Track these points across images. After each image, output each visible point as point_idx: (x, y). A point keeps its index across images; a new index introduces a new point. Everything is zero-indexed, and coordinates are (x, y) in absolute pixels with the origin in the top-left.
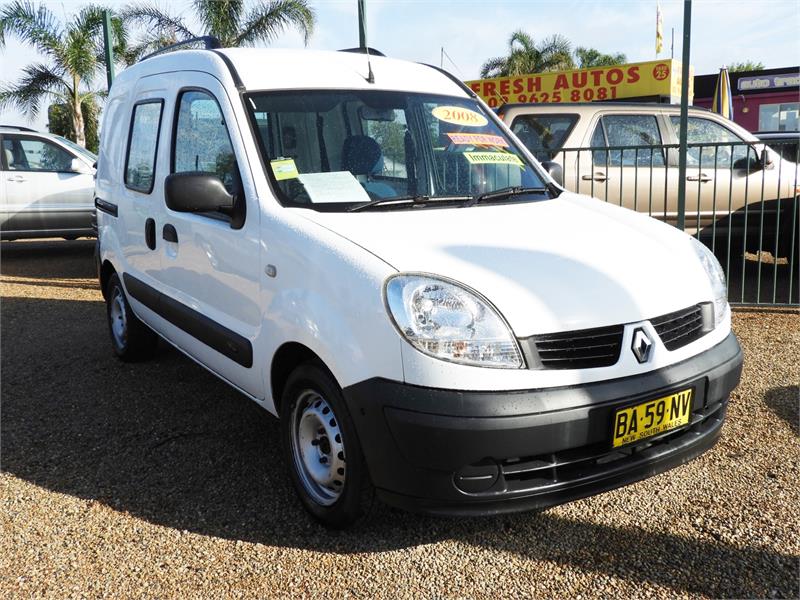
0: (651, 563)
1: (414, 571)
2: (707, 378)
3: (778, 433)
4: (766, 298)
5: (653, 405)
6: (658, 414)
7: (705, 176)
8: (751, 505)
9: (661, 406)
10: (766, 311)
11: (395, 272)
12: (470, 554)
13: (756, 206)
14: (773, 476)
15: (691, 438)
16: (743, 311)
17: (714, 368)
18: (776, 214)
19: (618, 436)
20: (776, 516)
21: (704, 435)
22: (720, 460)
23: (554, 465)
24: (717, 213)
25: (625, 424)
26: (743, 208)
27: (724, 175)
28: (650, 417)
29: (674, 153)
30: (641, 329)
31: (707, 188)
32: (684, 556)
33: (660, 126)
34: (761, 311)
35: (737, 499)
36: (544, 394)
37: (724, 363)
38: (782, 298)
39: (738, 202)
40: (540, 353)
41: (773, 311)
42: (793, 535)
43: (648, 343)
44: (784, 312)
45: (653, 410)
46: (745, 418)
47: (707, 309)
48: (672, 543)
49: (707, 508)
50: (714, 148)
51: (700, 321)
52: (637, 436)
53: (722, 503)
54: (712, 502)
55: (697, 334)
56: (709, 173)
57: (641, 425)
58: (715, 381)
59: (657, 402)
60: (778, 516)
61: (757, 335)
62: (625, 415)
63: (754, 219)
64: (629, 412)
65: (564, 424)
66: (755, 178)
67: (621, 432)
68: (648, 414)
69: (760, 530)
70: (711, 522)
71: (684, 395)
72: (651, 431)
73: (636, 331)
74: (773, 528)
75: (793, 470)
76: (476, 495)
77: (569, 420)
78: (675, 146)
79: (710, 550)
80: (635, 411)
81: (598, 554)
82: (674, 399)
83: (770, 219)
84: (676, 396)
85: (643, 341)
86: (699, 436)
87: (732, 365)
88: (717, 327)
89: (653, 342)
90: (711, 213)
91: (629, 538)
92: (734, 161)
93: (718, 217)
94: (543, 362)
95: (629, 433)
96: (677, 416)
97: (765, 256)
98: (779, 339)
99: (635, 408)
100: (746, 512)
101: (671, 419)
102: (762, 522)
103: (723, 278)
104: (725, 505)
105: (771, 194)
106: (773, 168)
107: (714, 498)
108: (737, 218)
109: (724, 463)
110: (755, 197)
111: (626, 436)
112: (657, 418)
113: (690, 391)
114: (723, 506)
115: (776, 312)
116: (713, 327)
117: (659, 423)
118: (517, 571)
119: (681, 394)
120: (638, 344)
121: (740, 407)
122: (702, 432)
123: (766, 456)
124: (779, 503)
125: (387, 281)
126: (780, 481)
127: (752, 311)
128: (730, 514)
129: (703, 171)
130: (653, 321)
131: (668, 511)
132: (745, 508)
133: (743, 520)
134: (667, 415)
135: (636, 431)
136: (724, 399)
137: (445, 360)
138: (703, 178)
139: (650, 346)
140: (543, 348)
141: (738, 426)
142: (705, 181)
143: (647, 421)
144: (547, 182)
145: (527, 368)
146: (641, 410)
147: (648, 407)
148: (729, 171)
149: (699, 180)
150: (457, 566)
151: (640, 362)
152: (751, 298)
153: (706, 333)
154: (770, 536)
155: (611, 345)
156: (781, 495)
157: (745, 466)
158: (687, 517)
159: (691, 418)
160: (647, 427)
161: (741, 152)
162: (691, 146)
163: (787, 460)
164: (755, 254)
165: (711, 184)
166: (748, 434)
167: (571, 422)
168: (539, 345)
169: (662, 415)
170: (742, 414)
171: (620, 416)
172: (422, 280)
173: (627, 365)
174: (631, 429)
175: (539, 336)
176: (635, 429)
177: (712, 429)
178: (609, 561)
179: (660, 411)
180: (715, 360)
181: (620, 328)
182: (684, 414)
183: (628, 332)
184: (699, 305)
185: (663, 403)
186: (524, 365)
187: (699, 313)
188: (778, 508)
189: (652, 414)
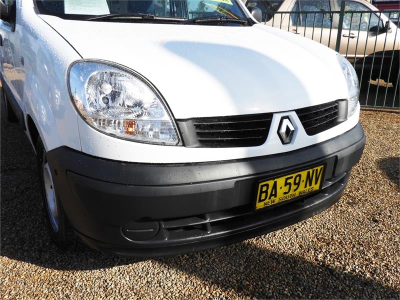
0: (279, 293)
1: (102, 290)
2: (336, 157)
3: (381, 188)
4: (380, 103)
5: (292, 177)
6: (295, 184)
7: (353, 34)
8: (359, 244)
9: (298, 178)
10: (379, 111)
11: (79, 58)
12: (148, 276)
13: (380, 53)
14: (376, 221)
15: (321, 198)
16: (366, 110)
17: (343, 149)
18: (391, 58)
19: (260, 201)
20: (376, 255)
21: (330, 196)
22: (341, 206)
23: (208, 221)
24: (357, 56)
25: (266, 192)
26: (373, 54)
27: (363, 35)
28: (288, 186)
29: (336, 17)
30: (287, 117)
31: (353, 42)
32: (304, 289)
33: (331, 6)
34: (376, 111)
35: (350, 239)
36: (197, 167)
37: (350, 146)
38: (389, 104)
39: (370, 50)
40: (198, 133)
41: (382, 111)
42: (388, 274)
43: (292, 128)
44: (388, 112)
45: (291, 181)
46: (361, 176)
47: (343, 104)
48: (298, 276)
49: (328, 244)
50: (359, 15)
51: (336, 114)
52: (277, 200)
53: (339, 241)
54: (332, 239)
55: (333, 123)
56: (355, 33)
57: (280, 192)
58: (343, 158)
59: (294, 175)
60: (377, 255)
61: (372, 124)
62: (267, 185)
63: (378, 60)
64: (271, 183)
65: (212, 192)
66: (381, 37)
67: (263, 197)
68: (286, 184)
69: (364, 268)
70: (329, 257)
71: (317, 170)
72: (289, 197)
73: (283, 118)
74: (373, 266)
75: (390, 216)
76: (141, 242)
77: (216, 189)
78: (338, 12)
79: (324, 283)
80: (275, 183)
81: (241, 283)
82: (309, 173)
83: (387, 61)
84: (311, 171)
85: (287, 127)
86: (328, 196)
87: (357, 147)
88: (349, 118)
89: (296, 128)
90: (354, 56)
91: (268, 268)
92: (370, 27)
93: (358, 58)
94: (200, 141)
95: (270, 198)
96: (310, 185)
97: (381, 82)
98: (385, 127)
99: (276, 180)
100: (355, 249)
101: (306, 187)
102: (366, 260)
103: (357, 82)
104: (341, 243)
105: (389, 47)
106: (391, 32)
107: (334, 236)
108: (369, 59)
109: (344, 208)
110: (380, 48)
111: (267, 200)
112: (293, 187)
113: (322, 166)
114: (340, 243)
115: (384, 111)
116: (346, 118)
117: (295, 190)
118: (177, 295)
119: (315, 169)
120: (283, 130)
121: (359, 168)
122: (330, 193)
123: (372, 204)
124: (379, 244)
125: (72, 65)
126: (380, 225)
127: (371, 110)
128: (344, 251)
129: (352, 32)
130: (298, 111)
131: (300, 246)
132: (354, 246)
133: (352, 257)
134: (302, 185)
135: (276, 196)
136: (348, 171)
137: (111, 135)
138: (351, 35)
139: (293, 131)
140: (201, 129)
141: (356, 181)
142: (353, 37)
143: (286, 189)
144: (248, 17)
145: (184, 145)
146: (281, 181)
147: (287, 179)
148: (367, 32)
149: (349, 37)
150: (135, 287)
151: (283, 143)
152: (371, 103)
153: (340, 123)
154: (371, 273)
155: (261, 129)
156: (381, 237)
157: (357, 212)
158: (313, 252)
159: (321, 186)
160: (285, 193)
161: (375, 22)
162: (346, 12)
163: (386, 209)
164: (375, 80)
165: (355, 39)
166: (362, 187)
167: (219, 191)
168: (197, 127)
169: (298, 184)
170: (359, 174)
171: (262, 186)
172: (98, 66)
173: (272, 145)
174: (271, 195)
175: (198, 118)
176: (275, 195)
177: (337, 191)
178: (248, 290)
179: (297, 182)
180: (344, 143)
181: (270, 116)
182: (316, 183)
183: (276, 120)
184: (337, 101)
185: (300, 176)
186: (181, 143)
187: (336, 107)
188: (378, 248)
189: (290, 184)
